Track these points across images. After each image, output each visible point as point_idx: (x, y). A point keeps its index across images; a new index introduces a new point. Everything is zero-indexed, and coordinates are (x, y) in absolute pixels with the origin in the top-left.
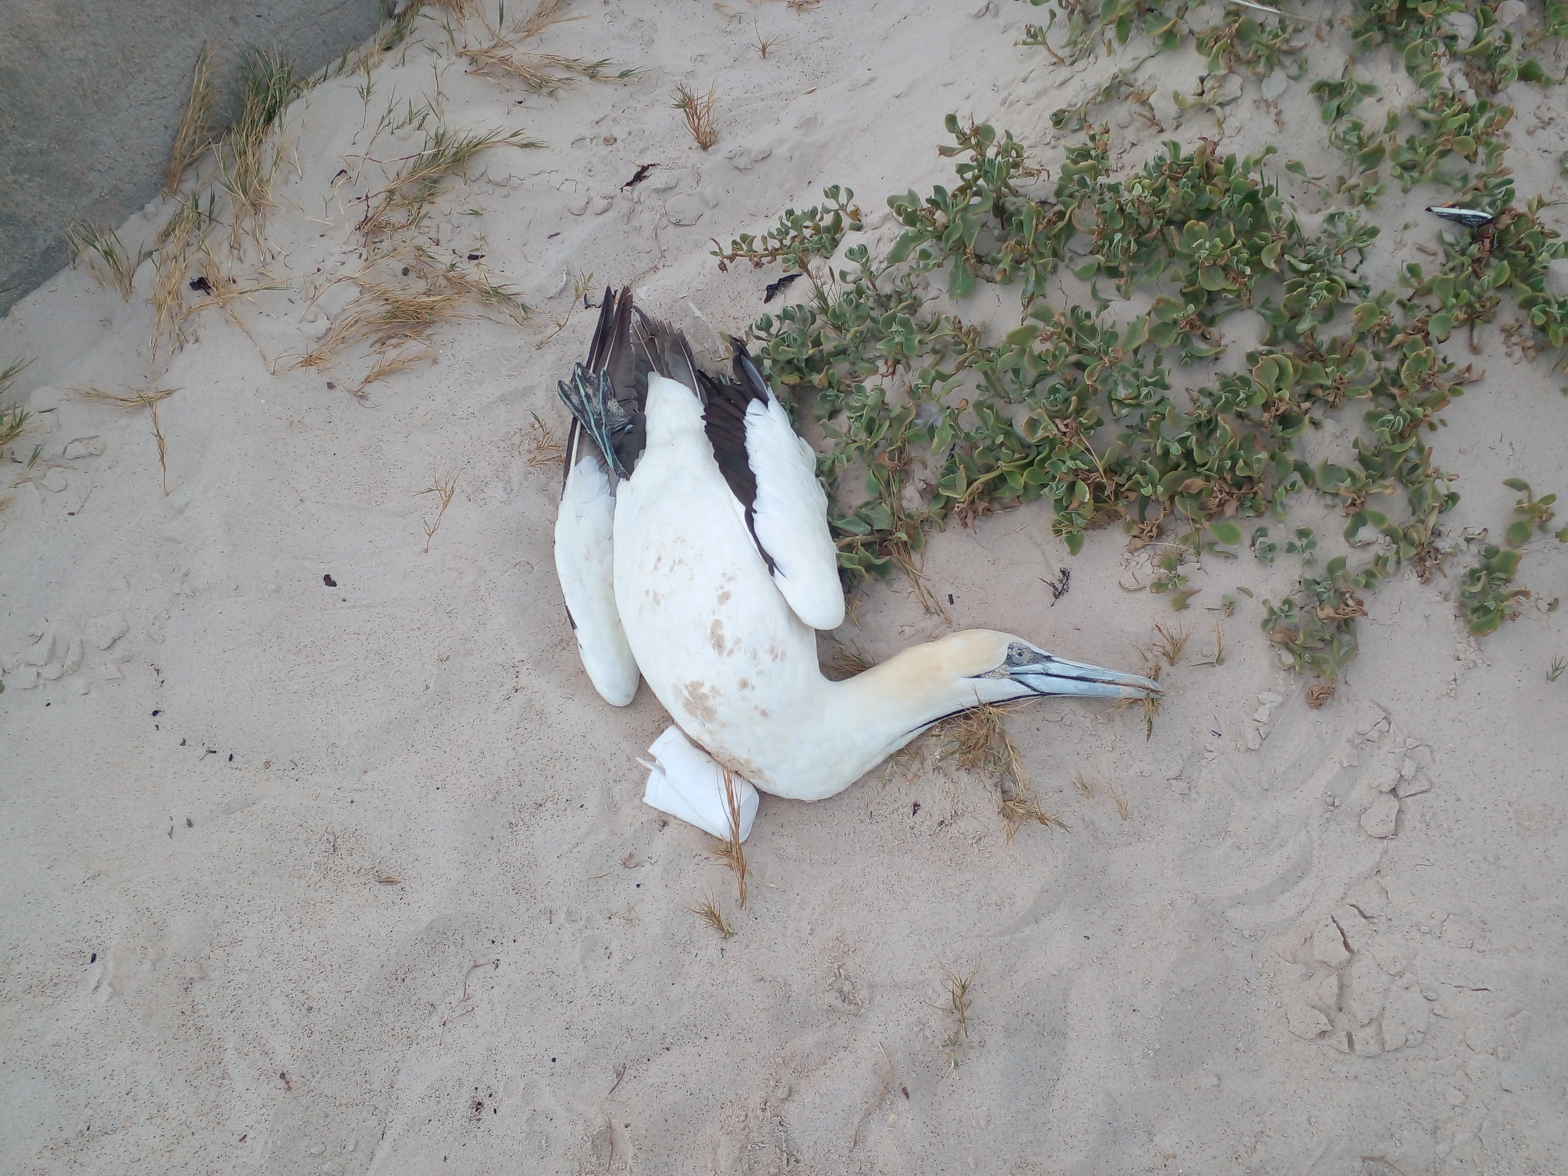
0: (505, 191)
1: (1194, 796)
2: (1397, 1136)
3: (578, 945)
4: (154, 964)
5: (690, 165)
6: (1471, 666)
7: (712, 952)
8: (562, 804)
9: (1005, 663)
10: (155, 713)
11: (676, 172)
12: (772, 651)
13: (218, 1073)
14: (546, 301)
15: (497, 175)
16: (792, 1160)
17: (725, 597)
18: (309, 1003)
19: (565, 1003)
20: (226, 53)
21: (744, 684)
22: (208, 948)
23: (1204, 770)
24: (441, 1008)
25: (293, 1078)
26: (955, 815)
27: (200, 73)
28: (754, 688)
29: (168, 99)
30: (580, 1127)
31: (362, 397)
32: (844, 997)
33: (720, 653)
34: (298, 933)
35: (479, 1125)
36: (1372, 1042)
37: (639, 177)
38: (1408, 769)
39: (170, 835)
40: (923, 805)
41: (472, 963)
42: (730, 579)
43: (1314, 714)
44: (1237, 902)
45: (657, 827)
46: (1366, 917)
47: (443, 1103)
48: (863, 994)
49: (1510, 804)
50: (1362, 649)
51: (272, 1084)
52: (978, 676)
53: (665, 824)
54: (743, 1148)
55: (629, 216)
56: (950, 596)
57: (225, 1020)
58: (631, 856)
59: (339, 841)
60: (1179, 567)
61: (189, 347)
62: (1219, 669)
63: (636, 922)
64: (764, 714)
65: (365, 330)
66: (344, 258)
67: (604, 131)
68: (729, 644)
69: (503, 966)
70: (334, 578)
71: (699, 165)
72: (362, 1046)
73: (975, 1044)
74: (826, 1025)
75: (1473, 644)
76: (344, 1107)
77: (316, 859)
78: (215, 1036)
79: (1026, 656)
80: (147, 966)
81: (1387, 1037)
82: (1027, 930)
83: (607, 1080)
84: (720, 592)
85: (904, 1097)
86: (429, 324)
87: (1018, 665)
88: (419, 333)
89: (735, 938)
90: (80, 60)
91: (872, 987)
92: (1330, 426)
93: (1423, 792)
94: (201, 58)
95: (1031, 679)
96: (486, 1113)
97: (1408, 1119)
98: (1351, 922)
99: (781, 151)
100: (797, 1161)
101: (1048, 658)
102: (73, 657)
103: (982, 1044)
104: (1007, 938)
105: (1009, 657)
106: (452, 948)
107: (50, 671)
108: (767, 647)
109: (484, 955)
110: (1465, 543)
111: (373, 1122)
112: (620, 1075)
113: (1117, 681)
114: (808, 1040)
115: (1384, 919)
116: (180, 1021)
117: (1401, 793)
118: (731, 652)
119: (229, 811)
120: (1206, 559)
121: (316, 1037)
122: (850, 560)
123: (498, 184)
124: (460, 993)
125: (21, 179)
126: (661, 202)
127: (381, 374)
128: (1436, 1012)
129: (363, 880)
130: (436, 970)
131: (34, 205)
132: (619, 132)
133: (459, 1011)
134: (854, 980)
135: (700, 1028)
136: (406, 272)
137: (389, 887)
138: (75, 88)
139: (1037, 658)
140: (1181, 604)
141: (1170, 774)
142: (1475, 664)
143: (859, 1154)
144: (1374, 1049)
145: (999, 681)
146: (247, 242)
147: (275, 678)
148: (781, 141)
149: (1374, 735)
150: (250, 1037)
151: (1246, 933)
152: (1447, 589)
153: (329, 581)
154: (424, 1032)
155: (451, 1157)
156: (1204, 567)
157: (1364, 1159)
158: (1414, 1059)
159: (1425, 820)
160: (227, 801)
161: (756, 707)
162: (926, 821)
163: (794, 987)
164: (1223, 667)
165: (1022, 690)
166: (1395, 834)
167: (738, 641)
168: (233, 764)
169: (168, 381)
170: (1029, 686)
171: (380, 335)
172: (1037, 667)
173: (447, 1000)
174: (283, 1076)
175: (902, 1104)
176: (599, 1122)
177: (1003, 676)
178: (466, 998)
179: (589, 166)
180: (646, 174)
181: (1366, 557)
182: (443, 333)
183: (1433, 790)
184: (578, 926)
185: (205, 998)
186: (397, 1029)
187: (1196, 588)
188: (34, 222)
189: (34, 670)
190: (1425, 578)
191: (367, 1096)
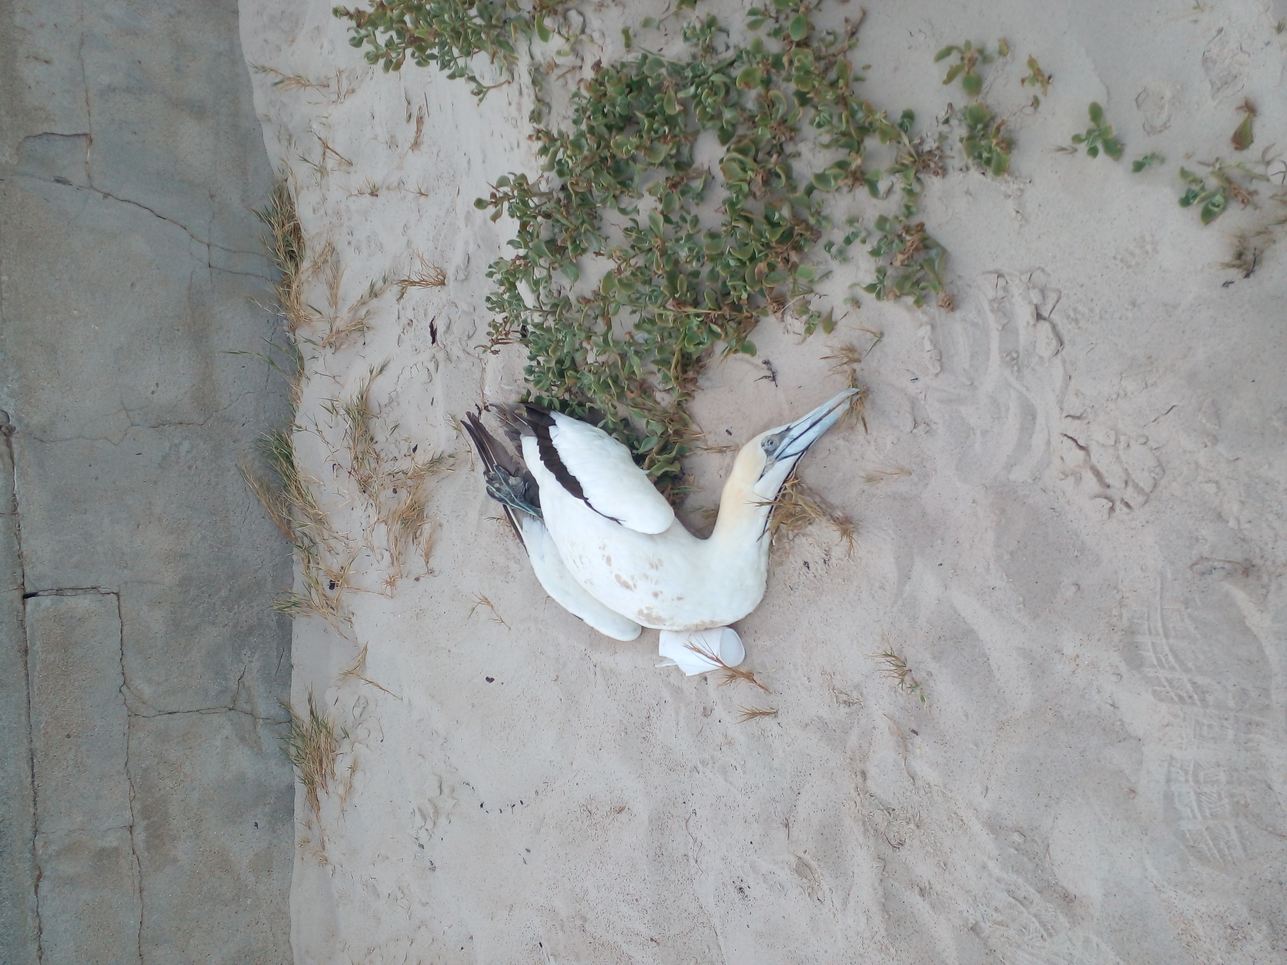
0: (395, 404)
1: (934, 427)
2: (1200, 537)
3: (718, 775)
4: (562, 930)
5: (445, 302)
6: (1019, 193)
7: (776, 729)
8: (657, 708)
9: (768, 456)
10: (482, 806)
11: (443, 314)
12: (652, 566)
13: (627, 959)
14: (457, 441)
15: (384, 400)
16: (891, 811)
17: (609, 560)
18: (634, 898)
19: (737, 808)
20: (249, 458)
21: (656, 595)
22: (577, 905)
23: (927, 407)
24: (690, 854)
25: (656, 937)
26: (827, 553)
27: (249, 481)
28: (662, 593)
29: (251, 506)
30: (787, 868)
31: (431, 572)
32: (848, 704)
33: (631, 589)
34: (604, 869)
35: (749, 898)
36: (1135, 495)
37: (433, 333)
38: (1035, 297)
39: (525, 863)
40: (808, 561)
41: (685, 821)
42: (604, 549)
43: (958, 314)
44: (1009, 466)
45: (703, 682)
46: (1078, 418)
47: (726, 900)
48: (855, 695)
49: (1115, 258)
50: (949, 249)
51: (651, 947)
52: (762, 476)
53: (706, 679)
54: (864, 823)
55: (449, 358)
56: (727, 431)
57: (610, 932)
58: (705, 708)
59: (589, 807)
60: (810, 307)
61: (353, 619)
62: (885, 339)
63: (733, 742)
64: (679, 599)
65: (403, 540)
66: (367, 513)
67: (404, 321)
68: (631, 583)
69: (698, 811)
70: (490, 677)
71: (449, 298)
72: (673, 899)
73: (927, 677)
74: (856, 723)
75: (1009, 178)
76: (689, 934)
77: (587, 824)
78: (612, 943)
79: (776, 440)
80: (560, 933)
81: (1141, 484)
82: (907, 588)
83: (782, 833)
84: (605, 560)
85: (915, 735)
86: (422, 511)
87: (775, 450)
88: (422, 520)
89: (779, 713)
90: (202, 538)
91: (857, 687)
92: (803, 148)
93: (1057, 302)
94: (242, 473)
95: (789, 451)
96: (747, 891)
97: (1197, 523)
98: (1073, 428)
99: (472, 248)
100: (894, 810)
101: (789, 429)
102: (431, 811)
103: (930, 674)
104: (900, 602)
105: (767, 451)
106: (669, 821)
107: (429, 825)
108: (648, 566)
109: (687, 813)
110: (946, 125)
111: (707, 931)
112: (787, 826)
113: (831, 408)
114: (853, 739)
115: (1089, 410)
116: (592, 948)
117: (1045, 314)
118: (635, 586)
119: (538, 831)
120: (820, 288)
121: (650, 911)
122: (659, 469)
123: (390, 403)
124: (691, 840)
125: (236, 610)
126: (453, 336)
127: (428, 556)
128: (1154, 447)
129: (611, 818)
130: (671, 838)
131: (252, 613)
132: (410, 314)
133: (697, 849)
134: (844, 691)
135: (803, 771)
136: (395, 491)
137: (623, 813)
138: (213, 551)
139: (782, 436)
140: (830, 325)
141: (908, 429)
142: (1022, 191)
143: (920, 783)
144: (1141, 499)
145: (774, 468)
146: (332, 542)
147: (505, 750)
148: (467, 243)
149: (1001, 293)
150: (625, 932)
151: (1030, 481)
152: (962, 164)
153: (490, 680)
154: (693, 871)
155: (749, 924)
156: (822, 294)
157: (1191, 567)
158: (1169, 484)
159: (1072, 319)
160: (532, 827)
161: (673, 600)
162: (818, 567)
163: (825, 717)
164: (885, 337)
165: (791, 460)
166: (1062, 344)
167: (633, 578)
168: (525, 805)
169: (361, 641)
170: (792, 455)
171: (411, 535)
172: (786, 441)
173: (689, 848)
174: (652, 940)
175: (917, 740)
176: (793, 860)
177: (773, 464)
178: (695, 840)
179: (414, 348)
180: (435, 328)
181: (898, 197)
182: (431, 509)
183: (1062, 294)
184: (710, 765)
185: (593, 929)
186: (680, 879)
187: (829, 310)
188: (260, 619)
189: (423, 830)
190: (942, 171)
191: (695, 920)
